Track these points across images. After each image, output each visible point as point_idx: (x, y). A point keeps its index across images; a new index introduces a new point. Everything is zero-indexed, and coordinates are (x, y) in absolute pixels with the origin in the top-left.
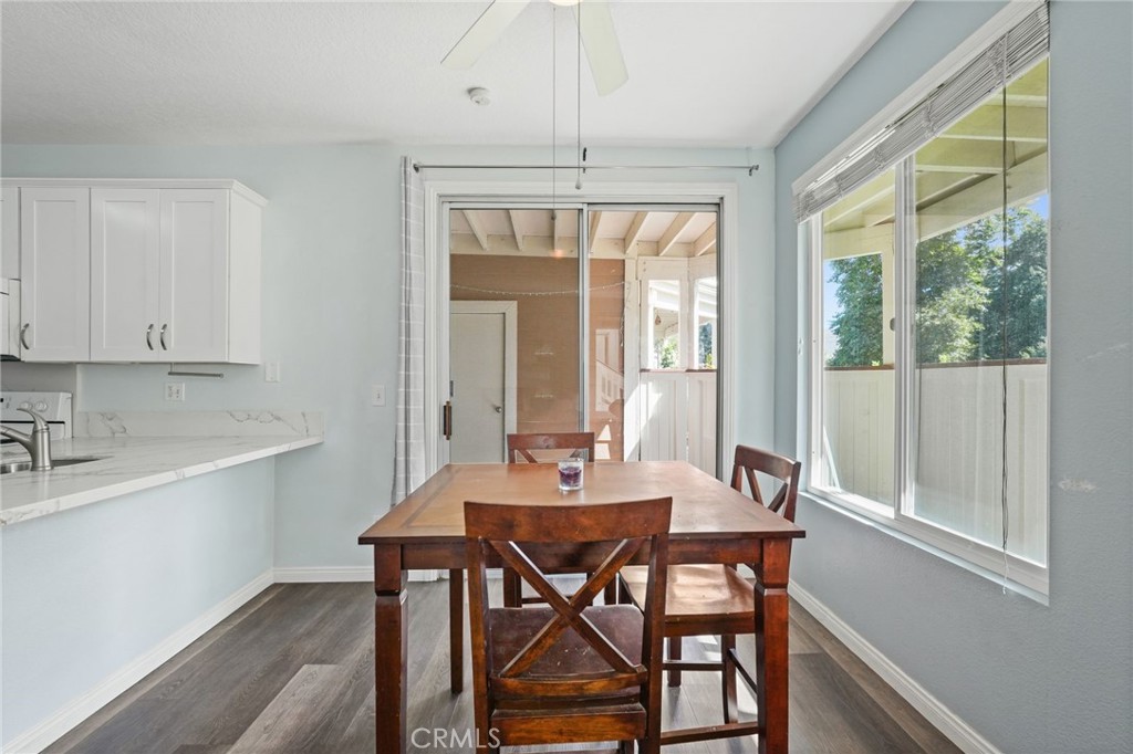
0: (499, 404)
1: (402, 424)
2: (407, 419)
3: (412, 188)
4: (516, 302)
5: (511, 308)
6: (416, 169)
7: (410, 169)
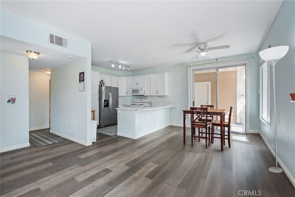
0: (207, 102)
1: (187, 104)
2: (188, 103)
3: (188, 70)
4: (210, 82)
5: (210, 83)
6: (189, 66)
7: (188, 67)
